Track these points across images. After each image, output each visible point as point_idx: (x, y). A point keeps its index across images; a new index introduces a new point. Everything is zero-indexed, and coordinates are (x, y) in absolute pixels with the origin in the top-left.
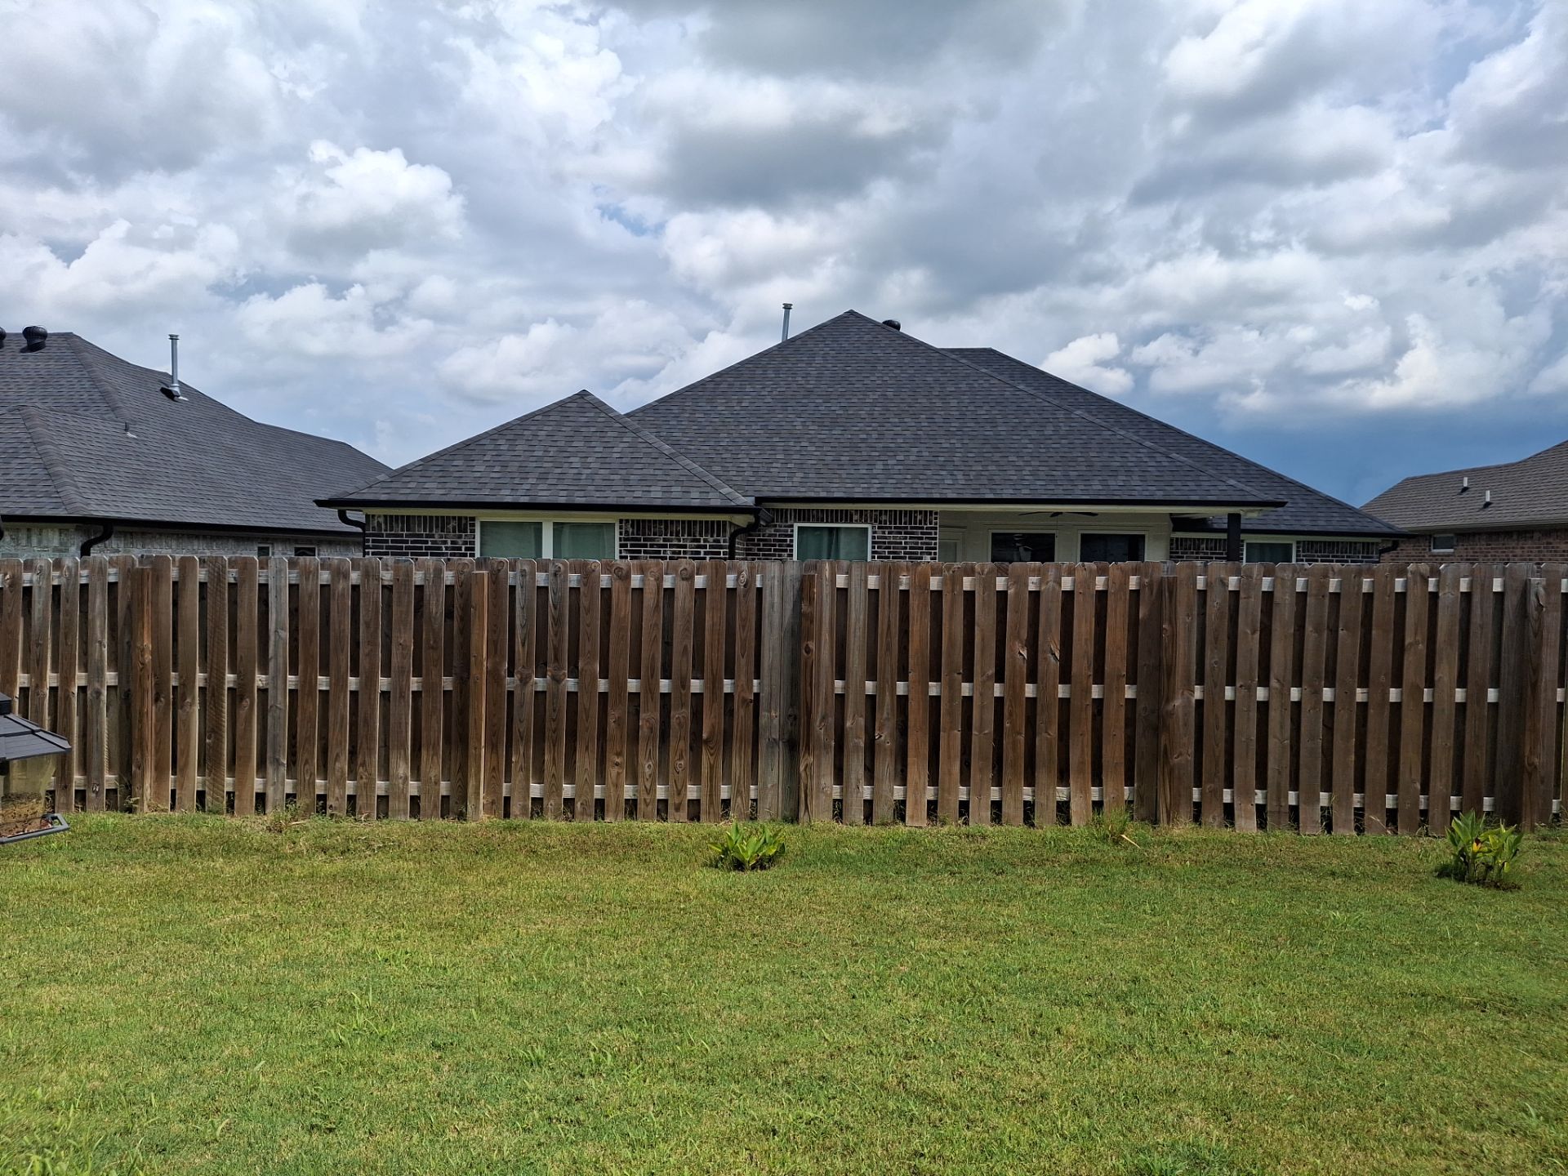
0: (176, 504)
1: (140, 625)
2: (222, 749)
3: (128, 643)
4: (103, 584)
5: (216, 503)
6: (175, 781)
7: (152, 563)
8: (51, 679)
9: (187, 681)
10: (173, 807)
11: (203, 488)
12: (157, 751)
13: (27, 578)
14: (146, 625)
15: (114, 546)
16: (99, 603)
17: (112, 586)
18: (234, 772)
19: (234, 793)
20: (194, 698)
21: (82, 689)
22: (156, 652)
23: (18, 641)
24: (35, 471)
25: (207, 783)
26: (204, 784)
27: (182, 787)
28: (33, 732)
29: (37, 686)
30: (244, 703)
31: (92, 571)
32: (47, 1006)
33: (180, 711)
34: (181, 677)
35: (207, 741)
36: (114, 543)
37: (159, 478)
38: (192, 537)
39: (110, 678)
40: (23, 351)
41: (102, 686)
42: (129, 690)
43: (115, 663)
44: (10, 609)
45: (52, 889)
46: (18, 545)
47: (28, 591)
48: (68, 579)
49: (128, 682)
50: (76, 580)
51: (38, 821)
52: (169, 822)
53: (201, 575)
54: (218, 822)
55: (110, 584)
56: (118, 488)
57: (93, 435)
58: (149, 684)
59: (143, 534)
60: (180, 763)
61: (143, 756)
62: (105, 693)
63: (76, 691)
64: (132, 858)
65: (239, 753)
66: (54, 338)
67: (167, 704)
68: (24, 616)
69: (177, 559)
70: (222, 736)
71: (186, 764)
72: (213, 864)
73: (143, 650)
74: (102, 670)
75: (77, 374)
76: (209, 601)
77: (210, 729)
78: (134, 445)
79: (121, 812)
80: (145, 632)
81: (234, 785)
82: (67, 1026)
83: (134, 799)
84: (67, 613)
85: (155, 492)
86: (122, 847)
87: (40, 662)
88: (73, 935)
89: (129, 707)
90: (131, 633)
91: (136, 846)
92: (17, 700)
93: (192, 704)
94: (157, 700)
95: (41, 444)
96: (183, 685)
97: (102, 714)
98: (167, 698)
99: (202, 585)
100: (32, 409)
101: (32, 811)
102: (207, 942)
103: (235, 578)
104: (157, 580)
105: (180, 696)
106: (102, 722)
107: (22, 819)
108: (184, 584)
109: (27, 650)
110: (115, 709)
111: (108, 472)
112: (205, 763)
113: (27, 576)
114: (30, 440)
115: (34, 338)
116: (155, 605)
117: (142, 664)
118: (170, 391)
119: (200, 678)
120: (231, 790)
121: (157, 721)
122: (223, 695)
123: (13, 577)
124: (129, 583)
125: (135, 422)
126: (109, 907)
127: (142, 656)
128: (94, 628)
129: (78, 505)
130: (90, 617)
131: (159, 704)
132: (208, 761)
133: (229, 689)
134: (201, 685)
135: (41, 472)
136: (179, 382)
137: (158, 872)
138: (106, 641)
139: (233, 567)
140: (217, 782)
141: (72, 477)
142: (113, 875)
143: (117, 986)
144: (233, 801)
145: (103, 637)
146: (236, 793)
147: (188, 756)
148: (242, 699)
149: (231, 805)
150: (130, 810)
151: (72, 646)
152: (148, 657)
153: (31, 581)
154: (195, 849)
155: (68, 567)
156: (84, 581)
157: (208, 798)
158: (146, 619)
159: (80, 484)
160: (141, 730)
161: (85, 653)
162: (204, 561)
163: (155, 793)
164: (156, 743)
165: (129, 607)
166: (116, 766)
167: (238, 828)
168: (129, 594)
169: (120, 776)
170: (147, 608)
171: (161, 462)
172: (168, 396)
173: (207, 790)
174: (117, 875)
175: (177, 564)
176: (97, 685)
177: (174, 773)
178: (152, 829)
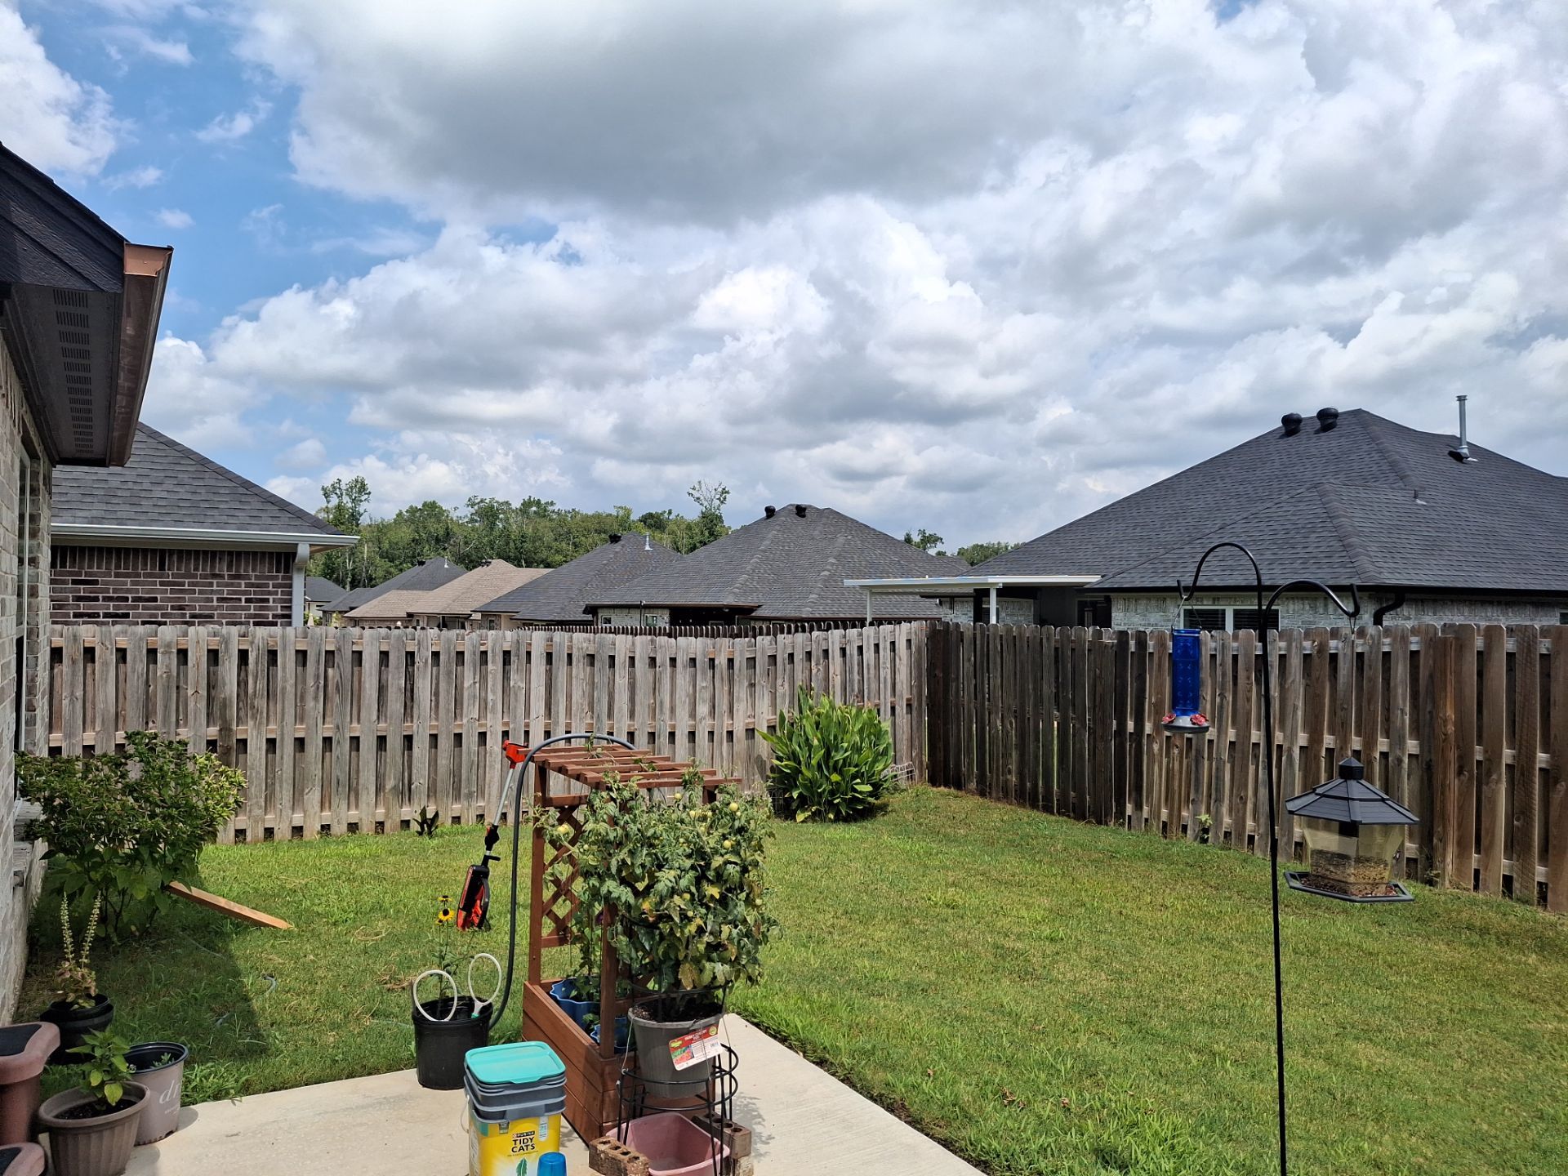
0: (1467, 569)
1: (1443, 694)
2: (1532, 833)
3: (1430, 712)
4: (1405, 652)
5: (1510, 566)
6: (1479, 861)
7: (1455, 631)
8: (1356, 743)
9: (1493, 757)
10: (1476, 887)
11: (1496, 551)
12: (1460, 826)
13: (1334, 646)
14: (1449, 694)
15: (1406, 614)
16: (1401, 671)
17: (1414, 654)
18: (1547, 860)
19: (1546, 884)
20: (1500, 775)
21: (1384, 755)
22: (1460, 723)
23: (1324, 704)
24: (1331, 544)
25: (1515, 868)
26: (1511, 868)
27: (1486, 869)
28: (1383, 800)
29: (1342, 748)
30: (1558, 786)
31: (1394, 640)
32: (1365, 1063)
33: (1484, 787)
34: (1486, 751)
35: (1515, 822)
36: (1405, 610)
37: (1450, 544)
38: (1483, 603)
39: (1412, 746)
40: (1317, 432)
41: (1403, 754)
42: (1431, 760)
43: (1416, 731)
44: (1318, 673)
45: (1358, 946)
46: (1316, 613)
47: (1334, 657)
48: (1371, 647)
49: (1430, 752)
50: (1379, 649)
51: (1384, 886)
52: (1473, 902)
53: (1509, 645)
54: (1529, 914)
55: (1412, 652)
56: (1409, 556)
57: (1383, 505)
58: (1452, 756)
59: (1435, 601)
60: (1484, 842)
61: (1444, 827)
62: (1406, 760)
63: (1378, 756)
64: (1435, 933)
65: (1553, 842)
66: (1345, 416)
67: (1470, 778)
68: (1330, 680)
69: (1482, 628)
70: (1532, 820)
71: (1492, 843)
72: (1524, 959)
73: (1445, 721)
74: (1404, 737)
75: (1366, 447)
76: (1518, 674)
77: (1519, 811)
78: (1423, 511)
79: (1422, 883)
80: (1448, 703)
81: (1547, 875)
82: (1385, 1089)
83: (1435, 872)
84: (1370, 680)
85: (1447, 558)
86: (1423, 918)
87: (1345, 725)
88: (1383, 999)
89: (1430, 779)
90: (1434, 702)
91: (1438, 921)
92: (1323, 760)
93: (1499, 781)
94: (1460, 772)
95: (1338, 517)
96: (1488, 760)
97: (1403, 783)
98: (1471, 772)
99: (1510, 656)
100: (1327, 486)
101: (1379, 876)
102: (1529, 1044)
103: (1548, 649)
104: (1461, 646)
105: (1486, 770)
106: (1403, 790)
107: (1370, 881)
108: (1489, 653)
109: (1333, 712)
110: (1416, 777)
111: (1399, 541)
112: (1512, 848)
113: (1333, 643)
114: (1325, 515)
115: (1327, 419)
116: (1458, 674)
117: (1445, 735)
118: (1459, 453)
119: (1507, 754)
120: (1542, 880)
121: (1460, 794)
122: (1534, 775)
123: (1320, 644)
124: (1431, 652)
125: (1423, 489)
126: (1416, 978)
127: (1445, 726)
128: (1396, 696)
129: (1373, 574)
130: (1392, 684)
131: (1462, 777)
132: (1516, 844)
133: (1540, 769)
134: (1509, 762)
135: (1336, 544)
136: (1468, 443)
137: (1460, 954)
138: (1407, 709)
139: (1545, 637)
140: (1527, 871)
141: (1364, 547)
142: (1417, 947)
143: (1431, 1063)
144: (1546, 892)
145: (1405, 705)
146: (1550, 885)
147: (1493, 836)
148: (1556, 782)
149: (1543, 899)
150: (1431, 882)
151: (1375, 712)
152: (1451, 729)
153: (1337, 648)
154: (1503, 937)
155: (1371, 635)
156: (1386, 649)
157: (1516, 885)
158: (1449, 689)
159: (1372, 554)
160: (1443, 802)
161: (1387, 719)
162: (1512, 630)
163: (1457, 869)
164: (1458, 818)
165: (1431, 676)
166: (1417, 835)
167: (1553, 925)
168: (1431, 662)
169: (1421, 847)
170: (1451, 678)
171: (1451, 526)
172: (1457, 460)
173: (1515, 876)
174: (1419, 947)
175: (1482, 633)
176: (1398, 753)
177: (1478, 851)
178: (1455, 907)
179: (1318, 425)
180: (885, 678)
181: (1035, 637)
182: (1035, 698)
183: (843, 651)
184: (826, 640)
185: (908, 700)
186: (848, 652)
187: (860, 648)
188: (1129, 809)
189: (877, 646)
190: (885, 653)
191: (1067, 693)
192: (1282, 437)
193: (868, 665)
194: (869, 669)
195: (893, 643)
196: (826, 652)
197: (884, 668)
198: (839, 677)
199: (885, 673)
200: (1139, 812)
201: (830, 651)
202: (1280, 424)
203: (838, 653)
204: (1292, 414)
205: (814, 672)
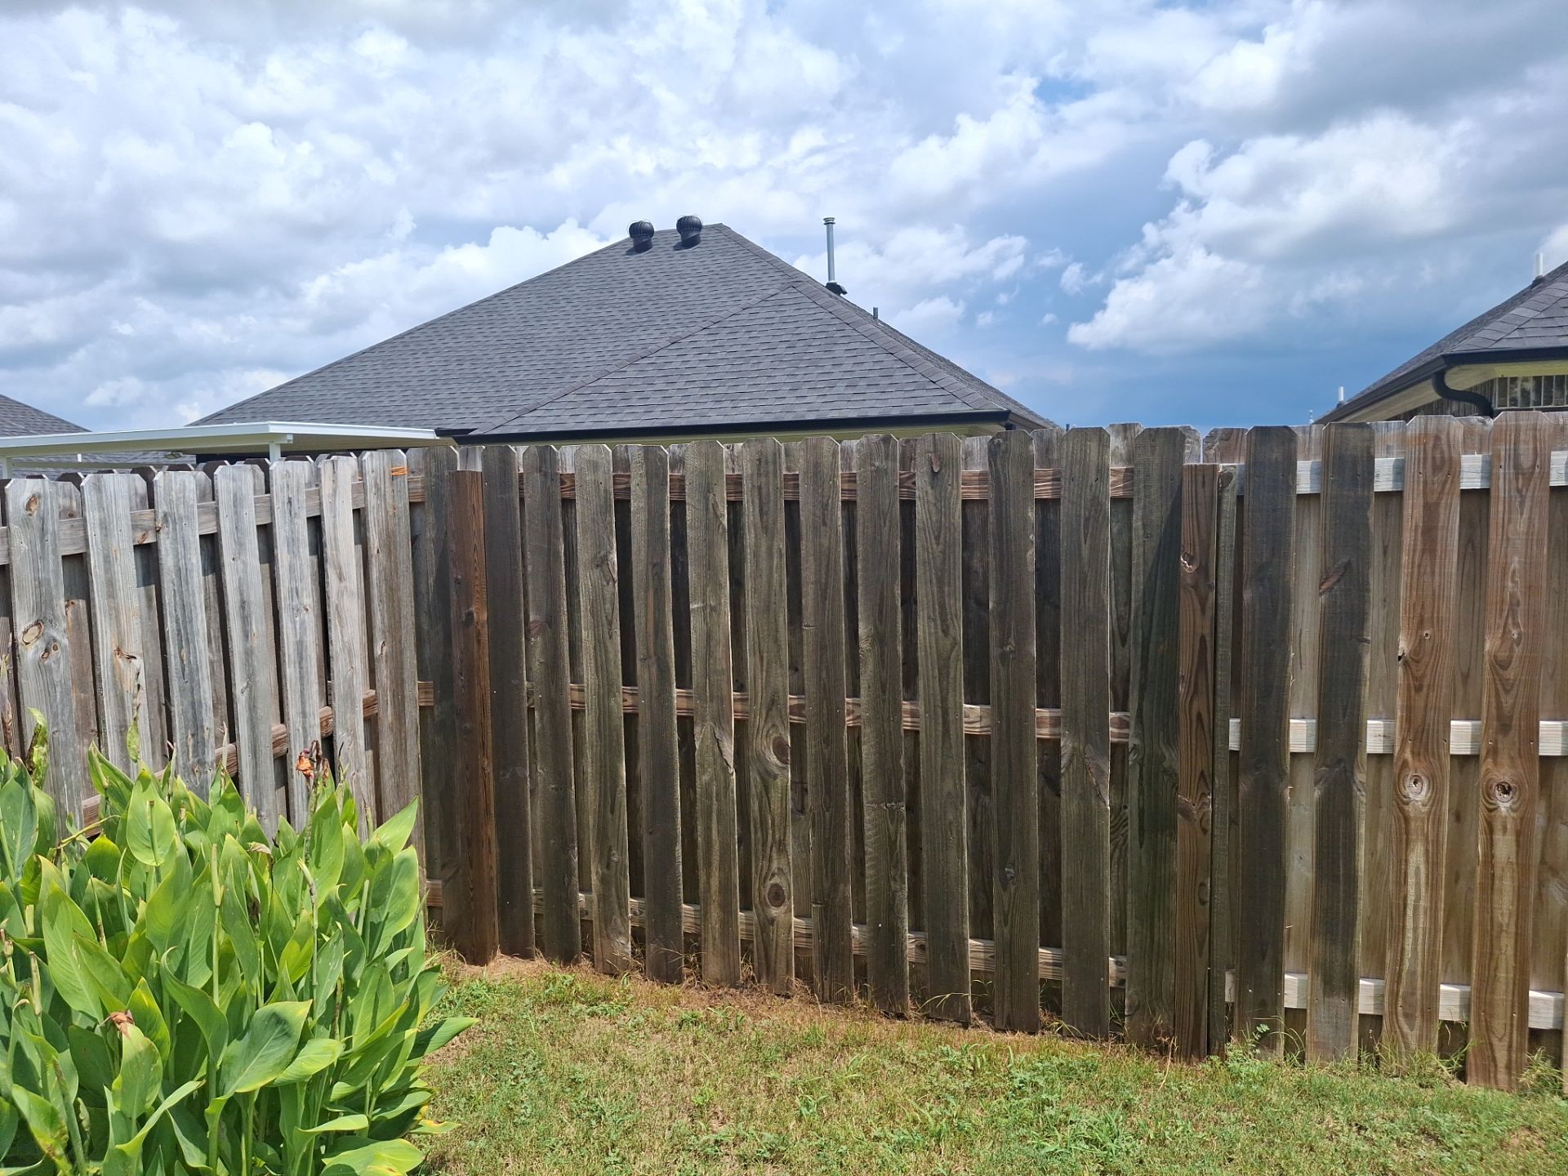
40: (677, 248)
66: (709, 231)
115: (689, 231)
179: (679, 238)
180: (300, 645)
181: (879, 473)
182: (882, 662)
183: (147, 553)
184: (75, 515)
185: (369, 705)
186: (167, 560)
187: (211, 543)
188: (1294, 989)
189: (266, 532)
190: (294, 559)
191: (1022, 641)
192: (630, 252)
193: (243, 604)
194: (245, 620)
195: (316, 523)
196: (77, 563)
197: (296, 610)
198: (138, 663)
199: (300, 626)
200: (1340, 1002)
201: (95, 562)
202: (628, 236)
203: (127, 566)
204: (641, 223)
205: (30, 654)
